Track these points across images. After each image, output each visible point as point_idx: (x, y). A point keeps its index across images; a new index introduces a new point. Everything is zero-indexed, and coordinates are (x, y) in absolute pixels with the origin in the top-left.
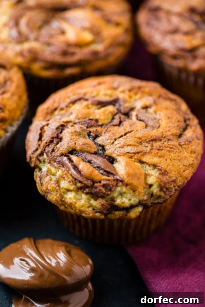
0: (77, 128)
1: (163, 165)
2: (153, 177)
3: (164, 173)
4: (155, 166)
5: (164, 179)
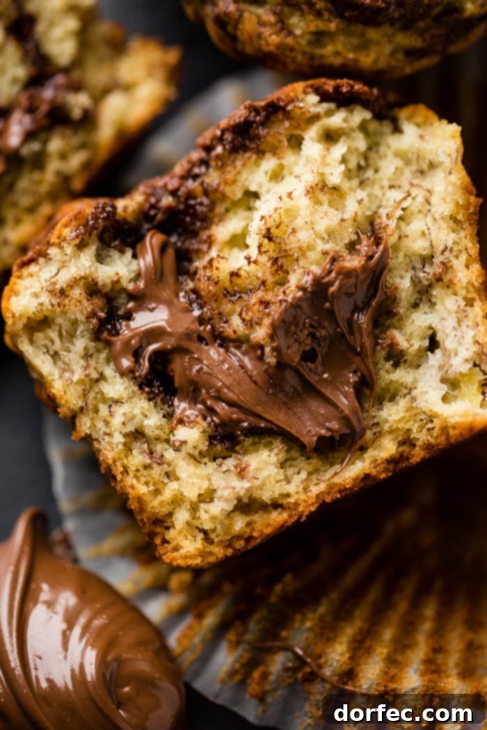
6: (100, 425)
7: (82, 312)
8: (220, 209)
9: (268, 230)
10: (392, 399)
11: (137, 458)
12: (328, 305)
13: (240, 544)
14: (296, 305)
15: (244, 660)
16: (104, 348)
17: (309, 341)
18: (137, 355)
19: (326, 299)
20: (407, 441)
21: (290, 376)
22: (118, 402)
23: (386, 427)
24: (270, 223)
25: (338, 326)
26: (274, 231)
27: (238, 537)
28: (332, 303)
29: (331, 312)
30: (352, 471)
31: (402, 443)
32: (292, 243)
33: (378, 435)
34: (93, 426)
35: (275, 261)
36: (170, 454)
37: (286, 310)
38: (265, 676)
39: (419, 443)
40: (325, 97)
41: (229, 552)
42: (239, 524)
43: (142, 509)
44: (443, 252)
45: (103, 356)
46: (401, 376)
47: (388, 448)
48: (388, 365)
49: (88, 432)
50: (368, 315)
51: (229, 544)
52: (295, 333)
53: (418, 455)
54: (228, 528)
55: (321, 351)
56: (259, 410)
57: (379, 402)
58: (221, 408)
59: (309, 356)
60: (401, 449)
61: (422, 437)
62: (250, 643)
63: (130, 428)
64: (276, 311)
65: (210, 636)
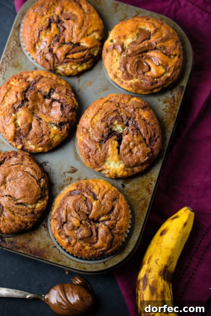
0: (56, 45)
2: (96, 35)
4: (93, 32)
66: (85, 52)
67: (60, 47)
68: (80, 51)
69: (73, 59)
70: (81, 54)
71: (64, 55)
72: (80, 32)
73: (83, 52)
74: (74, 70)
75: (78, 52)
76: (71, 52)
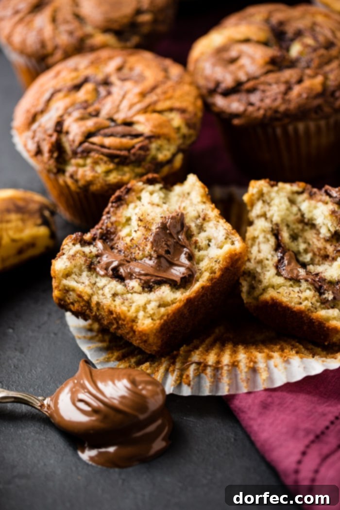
0: (76, 114)
1: (177, 104)
2: (177, 120)
3: (182, 111)
4: (171, 110)
5: (187, 116)
6: (101, 297)
7: (82, 260)
8: (119, 228)
9: (139, 218)
10: (202, 260)
11: (118, 300)
12: (168, 231)
13: (165, 318)
14: (157, 234)
15: (178, 375)
16: (94, 273)
17: (165, 246)
18: (106, 269)
19: (167, 229)
20: (213, 272)
21: (163, 260)
22: (104, 286)
23: (203, 269)
24: (139, 215)
25: (174, 239)
26: (141, 218)
27: (163, 316)
28: (169, 230)
29: (170, 234)
30: (196, 286)
31: (211, 273)
32: (149, 218)
33: (201, 274)
34: (98, 298)
35: (145, 227)
36: (129, 296)
37: (154, 236)
38: (188, 376)
39: (217, 270)
40: (145, 183)
41: (162, 321)
42: (163, 310)
43: (125, 317)
44: (202, 211)
45: (94, 275)
46: (202, 253)
47: (206, 275)
48: (197, 250)
49: (97, 300)
50: (184, 234)
51: (161, 318)
52: (160, 244)
53: (218, 274)
54: (159, 313)
55: (171, 250)
56: (156, 274)
57: (198, 263)
58: (142, 277)
59: (168, 252)
60: (211, 275)
61: (217, 267)
62: (178, 369)
63: (113, 292)
64: (151, 239)
65: (163, 374)
66: (136, 140)
67: (82, 118)
68: (124, 136)
69: (103, 146)
70: (126, 141)
71: (83, 133)
72: (139, 102)
73: (132, 139)
74: (97, 175)
75: (119, 135)
76: (102, 132)
